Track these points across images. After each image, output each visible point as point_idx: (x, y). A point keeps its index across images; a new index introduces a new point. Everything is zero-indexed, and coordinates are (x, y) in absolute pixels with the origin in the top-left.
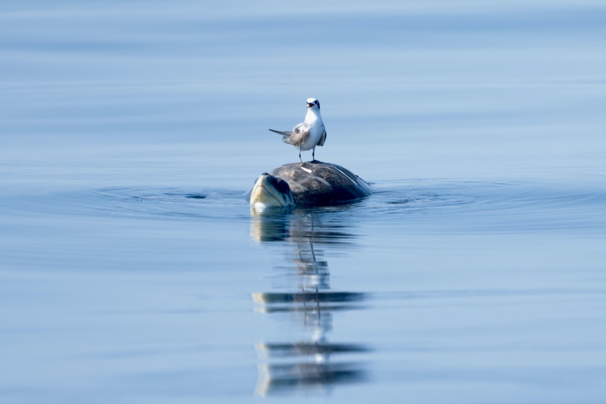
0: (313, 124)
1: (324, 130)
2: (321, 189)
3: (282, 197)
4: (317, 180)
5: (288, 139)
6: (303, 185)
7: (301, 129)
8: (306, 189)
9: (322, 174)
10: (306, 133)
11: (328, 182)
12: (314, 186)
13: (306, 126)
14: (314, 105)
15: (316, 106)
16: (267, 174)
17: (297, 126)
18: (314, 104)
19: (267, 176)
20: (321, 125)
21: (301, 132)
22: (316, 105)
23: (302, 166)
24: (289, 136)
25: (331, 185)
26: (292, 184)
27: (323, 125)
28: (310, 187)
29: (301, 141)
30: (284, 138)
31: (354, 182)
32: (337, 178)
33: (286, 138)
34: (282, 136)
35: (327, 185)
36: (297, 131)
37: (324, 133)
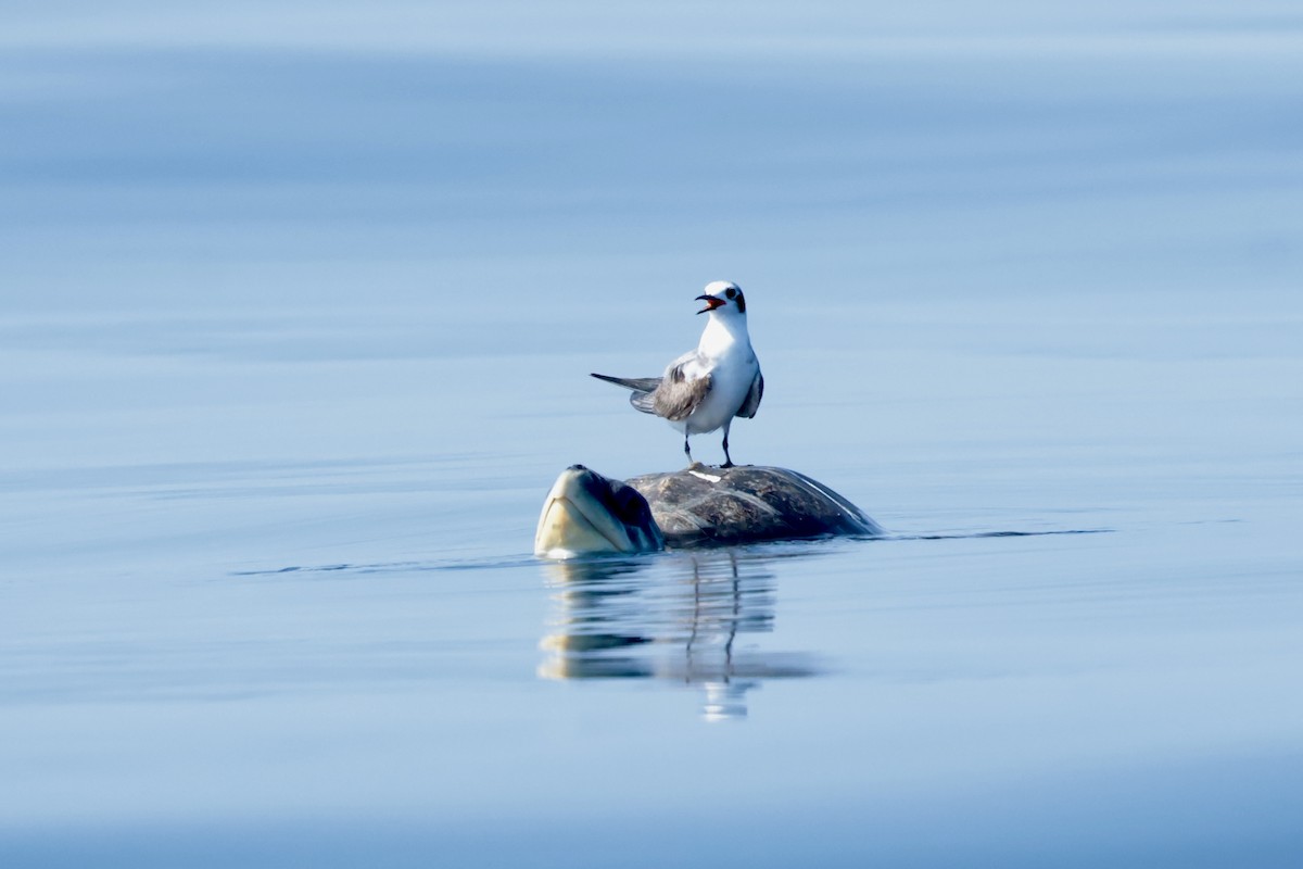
0: (723, 358)
1: (758, 371)
2: (749, 521)
3: (624, 532)
4: (736, 499)
5: (650, 400)
6: (696, 511)
7: (687, 371)
8: (707, 524)
9: (753, 484)
10: (701, 381)
11: (769, 503)
12: (728, 513)
13: (703, 362)
14: (724, 303)
15: (731, 304)
16: (579, 467)
17: (677, 362)
18: (725, 298)
19: (580, 472)
20: (747, 358)
21: (688, 379)
22: (733, 302)
23: (693, 469)
24: (650, 390)
25: (779, 513)
26: (663, 510)
27: (752, 359)
28: (715, 518)
29: (689, 405)
30: (635, 396)
31: (849, 512)
32: (797, 497)
33: (642, 396)
34: (629, 391)
35: (766, 513)
36: (678, 376)
37: (758, 379)
